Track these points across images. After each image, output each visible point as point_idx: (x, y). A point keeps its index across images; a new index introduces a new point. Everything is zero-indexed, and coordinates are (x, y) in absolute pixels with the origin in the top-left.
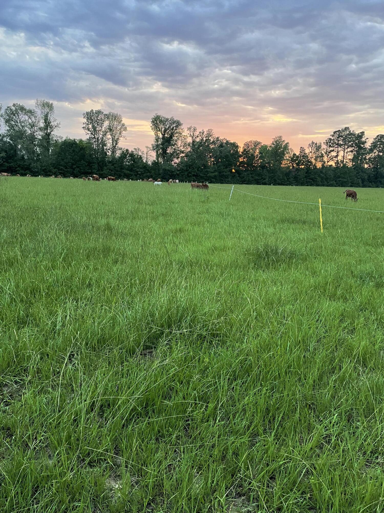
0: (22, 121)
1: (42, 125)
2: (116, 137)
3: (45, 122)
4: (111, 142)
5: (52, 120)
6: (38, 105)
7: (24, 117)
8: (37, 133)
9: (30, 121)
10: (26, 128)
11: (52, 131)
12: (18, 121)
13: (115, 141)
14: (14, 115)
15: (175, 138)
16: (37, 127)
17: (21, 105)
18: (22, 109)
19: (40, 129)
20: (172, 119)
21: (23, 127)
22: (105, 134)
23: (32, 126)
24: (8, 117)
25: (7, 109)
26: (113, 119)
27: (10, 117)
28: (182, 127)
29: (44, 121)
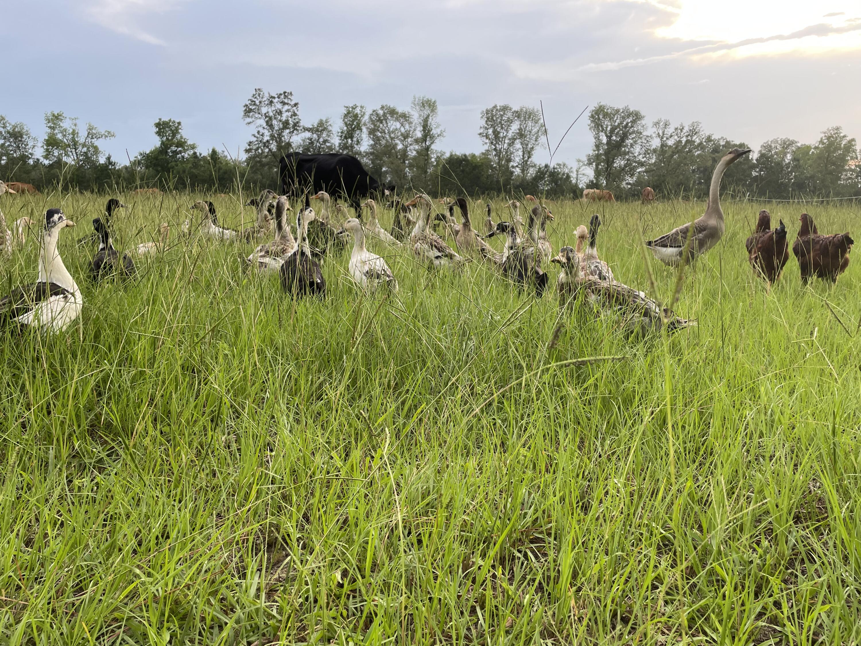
0: (391, 130)
1: (419, 134)
2: (530, 146)
3: (424, 130)
4: (521, 153)
5: (433, 126)
6: (414, 104)
7: (393, 125)
8: (412, 147)
9: (403, 130)
10: (397, 141)
11: (432, 143)
12: (386, 131)
13: (528, 153)
14: (381, 123)
15: (629, 142)
16: (412, 137)
17: (391, 106)
18: (393, 112)
19: (417, 141)
20: (626, 110)
21: (392, 139)
22: (513, 143)
23: (406, 136)
24: (372, 126)
25: (372, 115)
26: (527, 116)
27: (375, 126)
28: (643, 122)
29: (422, 128)
